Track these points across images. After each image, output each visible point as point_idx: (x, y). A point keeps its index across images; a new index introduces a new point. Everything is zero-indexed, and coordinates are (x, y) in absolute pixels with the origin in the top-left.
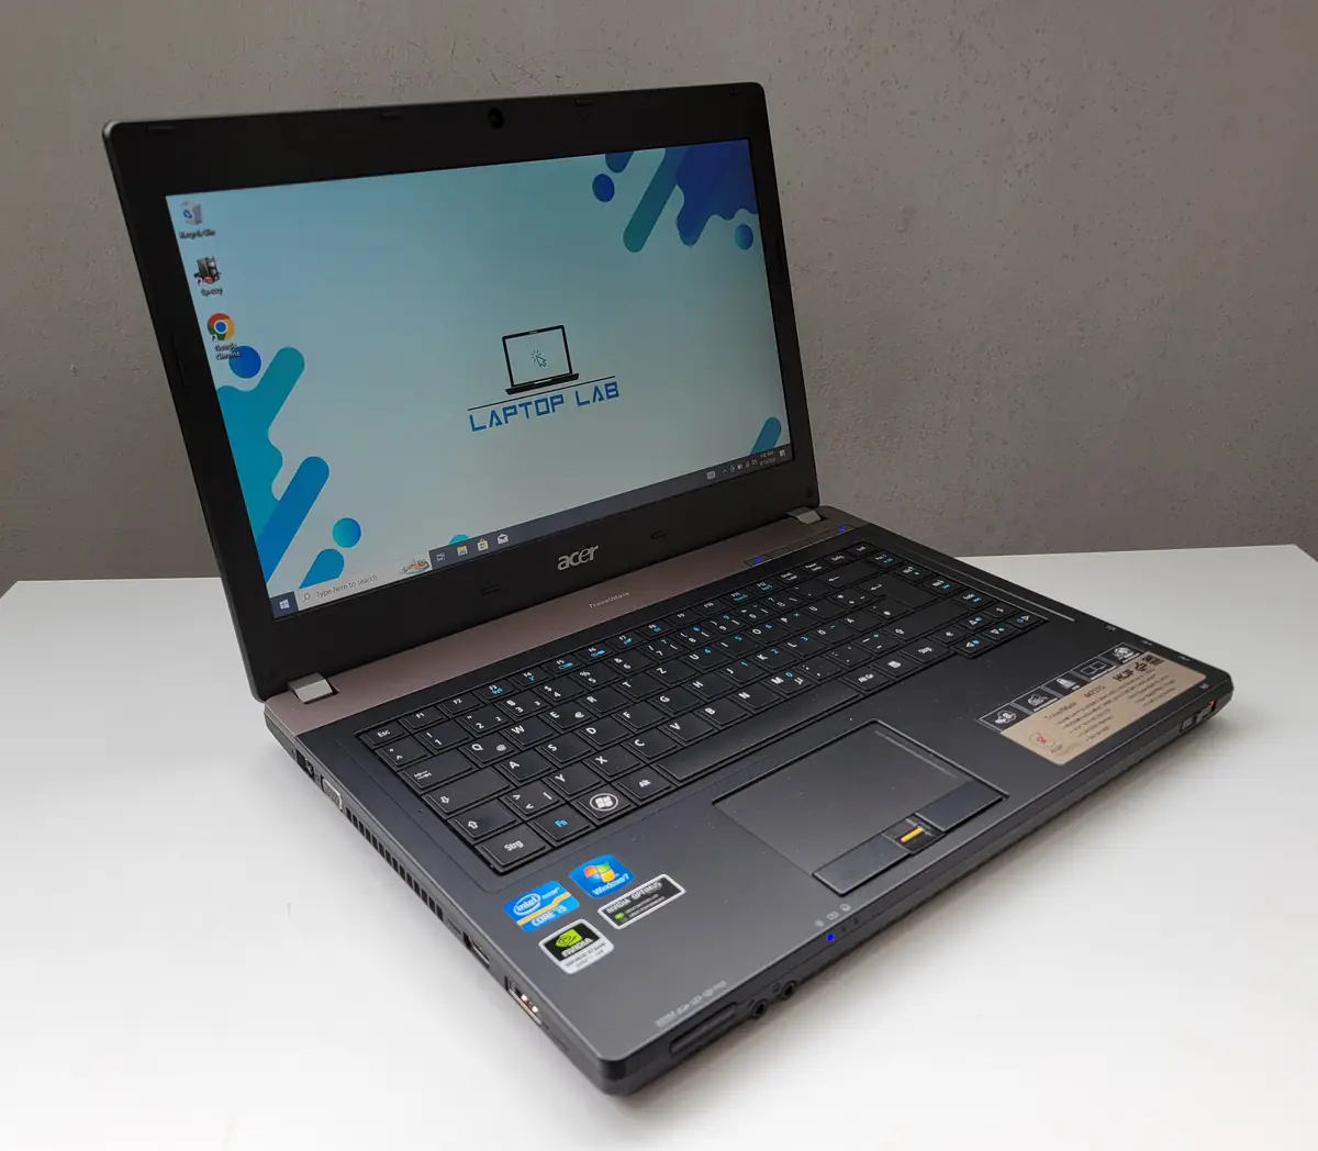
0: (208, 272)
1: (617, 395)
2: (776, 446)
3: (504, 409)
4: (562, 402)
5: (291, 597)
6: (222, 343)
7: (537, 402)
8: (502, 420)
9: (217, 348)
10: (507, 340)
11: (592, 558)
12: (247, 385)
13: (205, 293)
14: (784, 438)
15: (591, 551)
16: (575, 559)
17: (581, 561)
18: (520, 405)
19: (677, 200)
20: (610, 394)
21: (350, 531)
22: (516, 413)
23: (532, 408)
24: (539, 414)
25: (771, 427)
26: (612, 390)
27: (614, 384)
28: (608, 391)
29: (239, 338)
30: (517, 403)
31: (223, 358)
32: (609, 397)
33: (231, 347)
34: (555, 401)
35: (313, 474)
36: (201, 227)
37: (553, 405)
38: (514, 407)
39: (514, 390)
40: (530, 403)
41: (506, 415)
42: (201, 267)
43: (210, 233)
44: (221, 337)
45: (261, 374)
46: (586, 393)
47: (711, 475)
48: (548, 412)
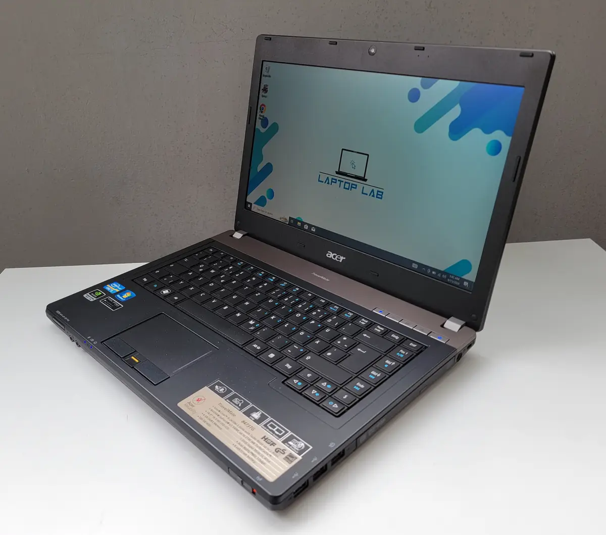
0: (265, 90)
1: (381, 198)
2: (464, 277)
3: (332, 179)
4: (356, 188)
5: (251, 204)
6: (262, 114)
7: (346, 183)
8: (330, 182)
9: (260, 116)
10: (343, 151)
11: (341, 261)
12: (263, 130)
13: (263, 96)
14: (471, 276)
15: (342, 258)
16: (334, 257)
17: (336, 259)
18: (339, 180)
19: (455, 112)
20: (378, 196)
21: (271, 194)
22: (336, 182)
23: (343, 184)
24: (344, 188)
25: (465, 265)
26: (380, 195)
27: (382, 193)
28: (377, 194)
29: (265, 114)
30: (338, 179)
31: (260, 119)
32: (377, 197)
33: (263, 116)
34: (353, 186)
35: (268, 169)
36: (268, 74)
37: (352, 187)
38: (336, 180)
39: (339, 173)
40: (343, 182)
41: (332, 182)
42: (264, 88)
43: (270, 76)
44: (262, 112)
45: (267, 128)
46: (368, 190)
47: (415, 266)
48: (348, 189)
